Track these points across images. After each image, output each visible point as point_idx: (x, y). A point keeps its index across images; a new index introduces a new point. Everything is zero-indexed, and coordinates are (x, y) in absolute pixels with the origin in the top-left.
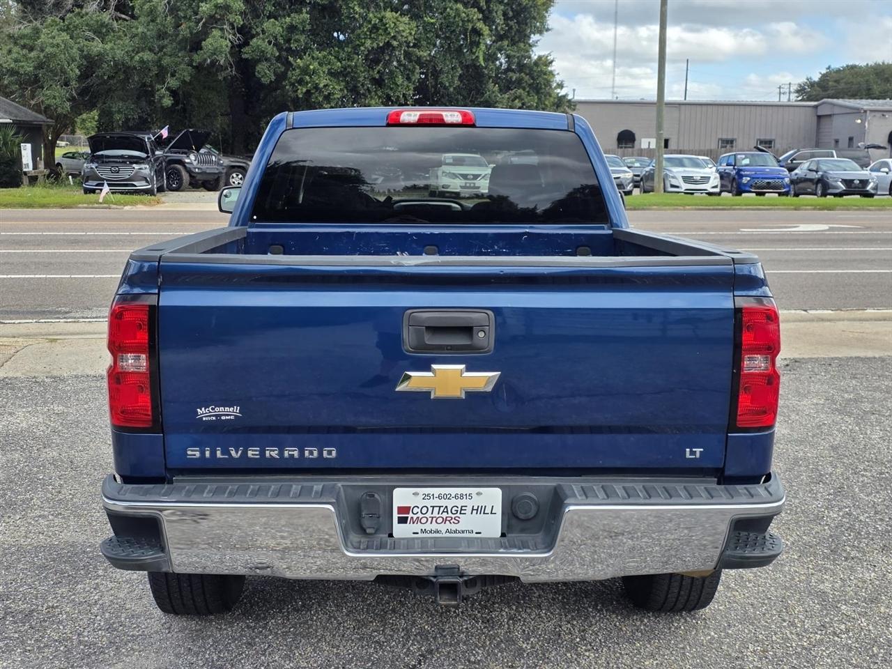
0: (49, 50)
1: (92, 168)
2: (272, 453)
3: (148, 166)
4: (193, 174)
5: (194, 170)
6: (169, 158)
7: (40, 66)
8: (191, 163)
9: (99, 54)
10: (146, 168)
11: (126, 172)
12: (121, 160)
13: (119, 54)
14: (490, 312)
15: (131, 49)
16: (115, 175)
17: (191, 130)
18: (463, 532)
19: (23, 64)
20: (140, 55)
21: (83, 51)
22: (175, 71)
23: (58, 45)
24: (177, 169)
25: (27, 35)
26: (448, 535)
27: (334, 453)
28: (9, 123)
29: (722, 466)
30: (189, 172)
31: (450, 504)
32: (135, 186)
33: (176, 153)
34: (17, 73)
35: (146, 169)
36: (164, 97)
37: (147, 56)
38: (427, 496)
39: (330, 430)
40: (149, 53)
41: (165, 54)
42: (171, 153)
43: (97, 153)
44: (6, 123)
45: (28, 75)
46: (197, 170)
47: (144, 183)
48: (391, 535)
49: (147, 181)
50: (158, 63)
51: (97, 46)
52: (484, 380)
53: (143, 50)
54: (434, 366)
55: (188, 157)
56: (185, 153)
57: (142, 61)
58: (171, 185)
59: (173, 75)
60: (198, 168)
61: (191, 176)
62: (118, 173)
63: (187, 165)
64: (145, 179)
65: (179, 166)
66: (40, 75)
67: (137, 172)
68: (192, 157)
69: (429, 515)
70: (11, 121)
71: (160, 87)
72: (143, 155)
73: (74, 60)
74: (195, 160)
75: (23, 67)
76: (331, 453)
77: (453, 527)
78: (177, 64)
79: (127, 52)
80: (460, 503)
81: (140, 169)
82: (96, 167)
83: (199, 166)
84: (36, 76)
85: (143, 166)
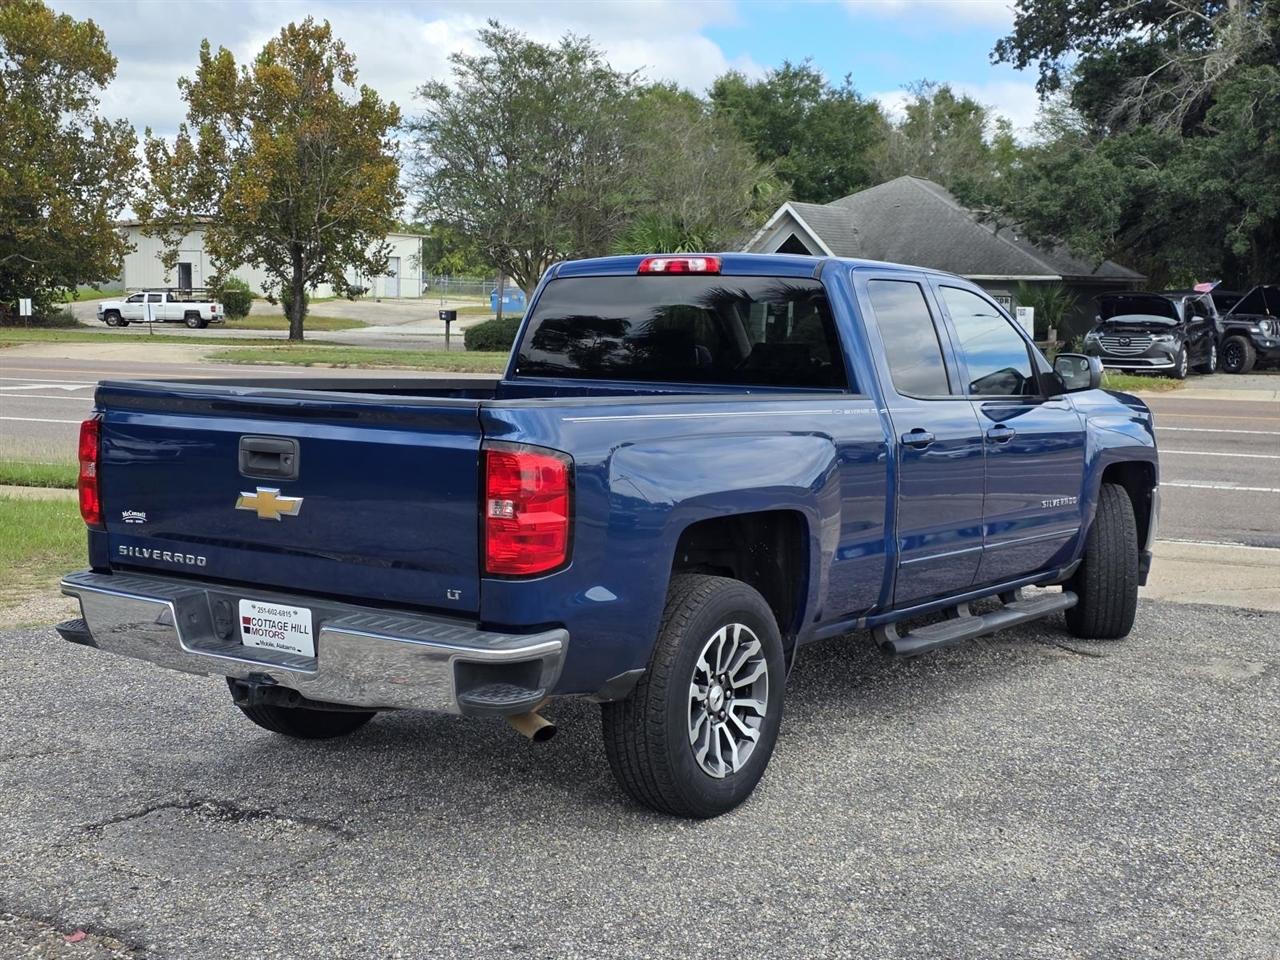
0: (1081, 182)
1: (1095, 339)
2: (167, 556)
3: (1172, 338)
4: (1262, 350)
5: (1262, 344)
6: (1230, 326)
7: (1067, 206)
8: (1260, 334)
9: (1153, 185)
10: (1169, 340)
11: (1139, 346)
12: (1139, 329)
13: (1178, 181)
14: (295, 441)
15: (1196, 175)
16: (1125, 349)
17: (1266, 287)
18: (288, 648)
19: (1047, 203)
20: (1207, 183)
21: (1130, 182)
22: (1256, 205)
23: (1094, 176)
24: (1237, 342)
25: (1063, 165)
26: (278, 649)
27: (204, 563)
28: (1057, 281)
29: (477, 610)
30: (1255, 345)
31: (276, 618)
32: (1152, 364)
33: (1242, 319)
34: (1040, 215)
35: (1171, 342)
36: (1236, 241)
37: (1214, 184)
38: (261, 610)
39: (202, 540)
40: (1221, 179)
41: (1245, 181)
42: (1235, 319)
43: (1112, 319)
44: (1053, 281)
45: (1053, 218)
46: (1268, 344)
47: (1165, 360)
48: (242, 643)
49: (1170, 359)
50: (1230, 194)
51: (1152, 174)
52: (292, 503)
53: (1213, 176)
54: (258, 489)
55: (1257, 325)
56: (1254, 319)
57: (1207, 192)
58: (1229, 365)
59: (1253, 209)
60: (1271, 342)
61: (1258, 352)
62: (1128, 346)
63: (1253, 337)
64: (1167, 355)
65: (1241, 338)
66: (1068, 216)
67: (1155, 346)
68: (1264, 325)
69: (263, 628)
70: (1060, 278)
71: (1231, 226)
72: (1171, 322)
73: (1116, 194)
74: (1268, 330)
75: (1047, 206)
76: (202, 560)
77: (282, 642)
78: (1259, 194)
79: (1190, 181)
80: (284, 619)
81: (1161, 341)
82: (1101, 338)
83: (1273, 338)
84: (1064, 219)
85: (1165, 337)
